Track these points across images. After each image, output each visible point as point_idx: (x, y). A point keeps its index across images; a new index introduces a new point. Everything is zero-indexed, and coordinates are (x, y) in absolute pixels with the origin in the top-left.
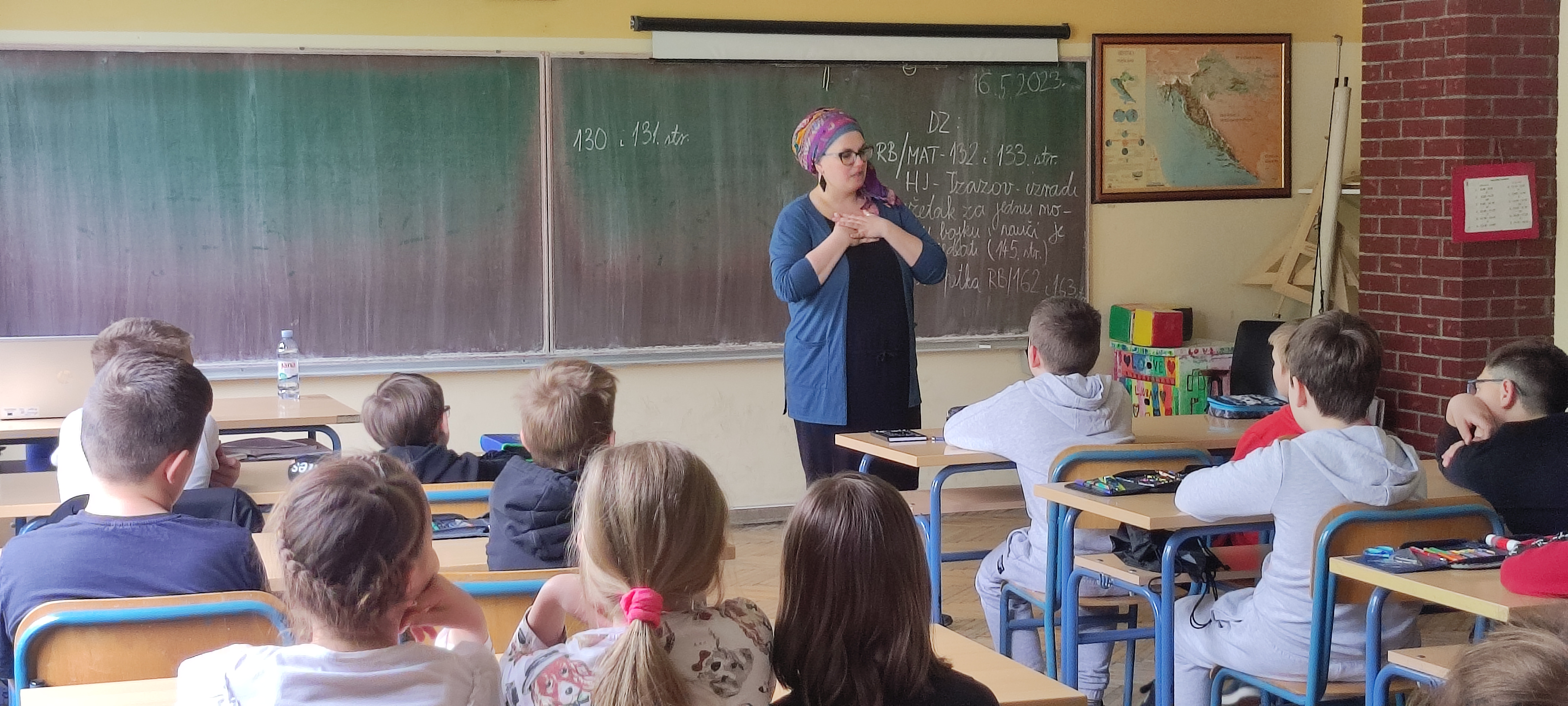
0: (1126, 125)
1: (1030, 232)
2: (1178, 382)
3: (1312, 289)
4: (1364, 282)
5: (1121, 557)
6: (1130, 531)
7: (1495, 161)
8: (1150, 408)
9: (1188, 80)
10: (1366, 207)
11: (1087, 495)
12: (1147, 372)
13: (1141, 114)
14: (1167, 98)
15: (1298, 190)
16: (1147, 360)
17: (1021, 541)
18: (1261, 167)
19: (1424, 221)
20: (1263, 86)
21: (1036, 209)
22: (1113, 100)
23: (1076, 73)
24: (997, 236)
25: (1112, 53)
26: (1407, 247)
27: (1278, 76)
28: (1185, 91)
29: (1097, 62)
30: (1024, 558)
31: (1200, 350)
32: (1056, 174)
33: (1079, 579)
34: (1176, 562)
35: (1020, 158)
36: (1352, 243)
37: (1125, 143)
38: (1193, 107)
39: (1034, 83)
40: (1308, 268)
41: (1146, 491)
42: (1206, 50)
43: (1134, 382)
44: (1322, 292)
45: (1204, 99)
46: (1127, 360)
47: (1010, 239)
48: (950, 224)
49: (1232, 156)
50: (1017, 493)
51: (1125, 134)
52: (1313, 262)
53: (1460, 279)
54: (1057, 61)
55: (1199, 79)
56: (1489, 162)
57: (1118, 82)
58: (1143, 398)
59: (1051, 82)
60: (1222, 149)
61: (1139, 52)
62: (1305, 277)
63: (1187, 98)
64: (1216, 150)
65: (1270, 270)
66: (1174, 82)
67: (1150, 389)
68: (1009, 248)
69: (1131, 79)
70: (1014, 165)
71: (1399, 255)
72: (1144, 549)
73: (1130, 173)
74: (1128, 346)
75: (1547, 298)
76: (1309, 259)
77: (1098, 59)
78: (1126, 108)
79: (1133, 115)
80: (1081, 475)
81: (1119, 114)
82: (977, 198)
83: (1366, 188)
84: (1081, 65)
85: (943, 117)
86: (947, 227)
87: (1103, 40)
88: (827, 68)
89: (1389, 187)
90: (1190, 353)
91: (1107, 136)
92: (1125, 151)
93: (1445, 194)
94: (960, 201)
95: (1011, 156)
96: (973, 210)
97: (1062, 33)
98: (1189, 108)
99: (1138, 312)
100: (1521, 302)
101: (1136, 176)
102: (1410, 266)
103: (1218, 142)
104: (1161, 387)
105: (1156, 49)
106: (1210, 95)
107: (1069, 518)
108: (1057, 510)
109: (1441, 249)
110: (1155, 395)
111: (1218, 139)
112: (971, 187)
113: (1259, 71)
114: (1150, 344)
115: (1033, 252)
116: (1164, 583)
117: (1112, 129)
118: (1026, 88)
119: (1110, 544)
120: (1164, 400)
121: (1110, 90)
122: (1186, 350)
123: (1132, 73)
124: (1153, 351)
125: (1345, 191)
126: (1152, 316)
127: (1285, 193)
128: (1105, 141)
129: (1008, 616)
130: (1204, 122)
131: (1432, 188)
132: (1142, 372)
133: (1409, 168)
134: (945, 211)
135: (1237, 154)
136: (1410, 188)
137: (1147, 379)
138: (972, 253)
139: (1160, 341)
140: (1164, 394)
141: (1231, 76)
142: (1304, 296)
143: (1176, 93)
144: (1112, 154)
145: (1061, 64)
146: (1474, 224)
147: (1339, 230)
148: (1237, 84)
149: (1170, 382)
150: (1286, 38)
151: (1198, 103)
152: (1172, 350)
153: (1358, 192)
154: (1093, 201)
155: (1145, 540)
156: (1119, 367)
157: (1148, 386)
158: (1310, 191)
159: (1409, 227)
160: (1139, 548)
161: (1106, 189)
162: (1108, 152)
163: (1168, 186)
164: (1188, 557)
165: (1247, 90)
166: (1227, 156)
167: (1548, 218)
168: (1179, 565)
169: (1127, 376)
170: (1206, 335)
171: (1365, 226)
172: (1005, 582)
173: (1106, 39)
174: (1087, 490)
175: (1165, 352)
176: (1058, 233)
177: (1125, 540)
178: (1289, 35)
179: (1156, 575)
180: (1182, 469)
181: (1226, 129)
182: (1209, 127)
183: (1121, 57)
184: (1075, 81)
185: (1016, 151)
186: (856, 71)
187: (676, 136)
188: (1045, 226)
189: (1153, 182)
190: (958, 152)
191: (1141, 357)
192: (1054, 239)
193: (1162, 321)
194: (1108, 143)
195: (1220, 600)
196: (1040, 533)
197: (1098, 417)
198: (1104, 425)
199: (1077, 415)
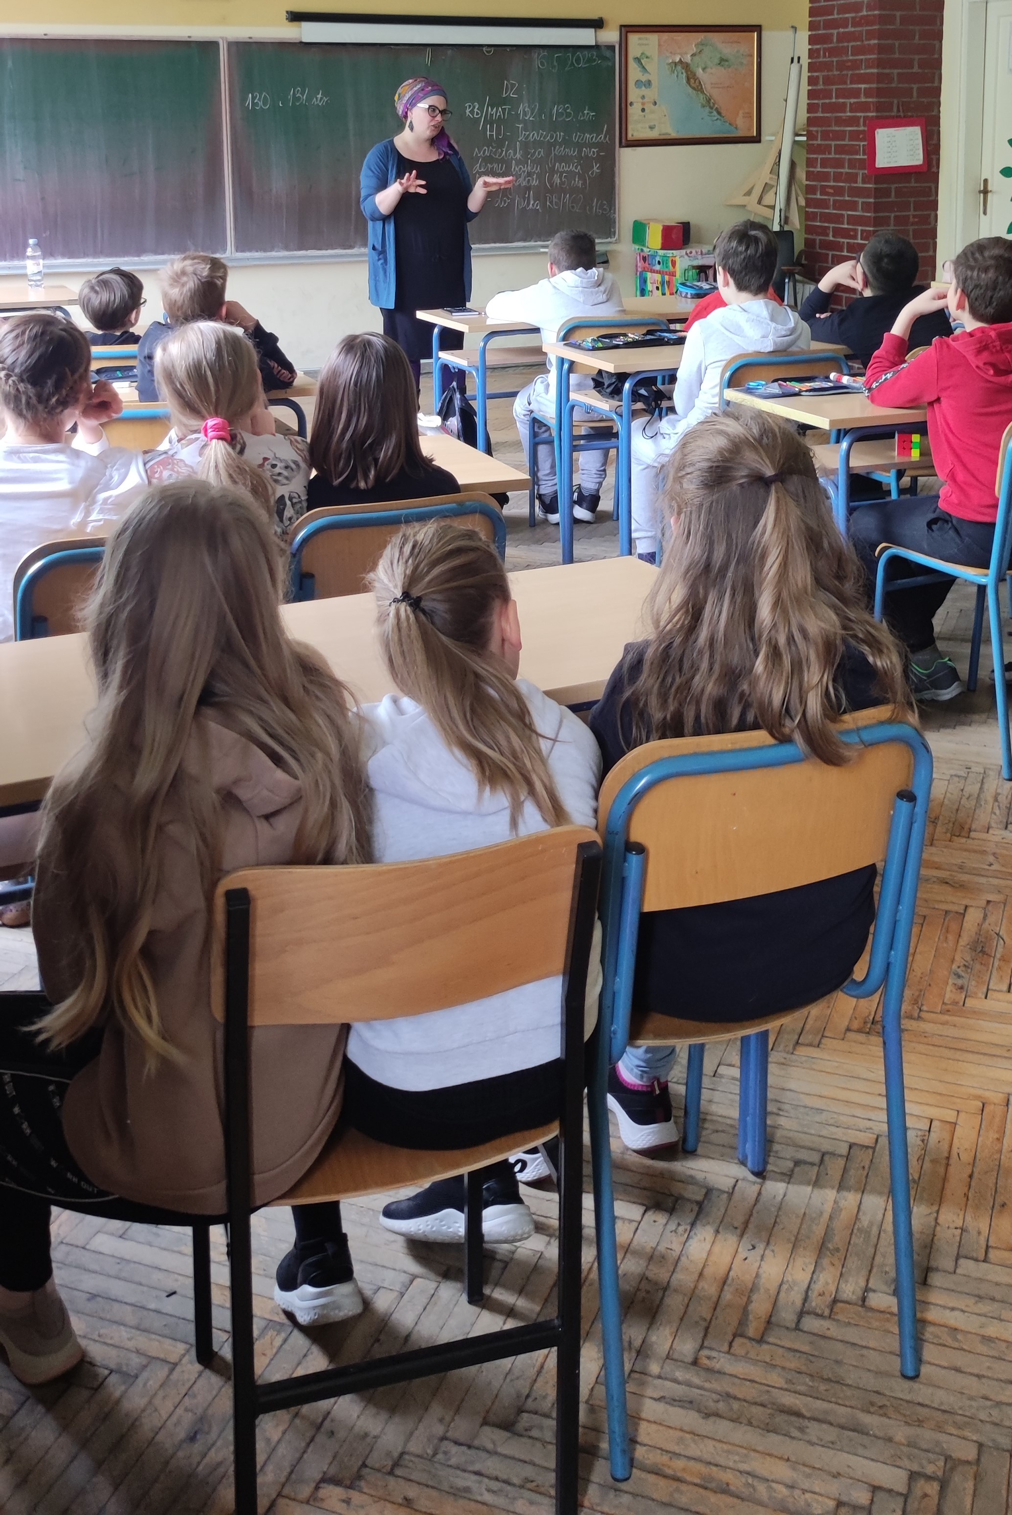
0: (644, 91)
1: (576, 168)
2: (678, 274)
3: (773, 207)
4: (809, 202)
5: (599, 392)
6: (604, 374)
7: (897, 117)
8: (660, 292)
9: (688, 59)
10: (810, 149)
11: (578, 350)
12: (658, 267)
13: (655, 83)
14: (672, 71)
15: (765, 137)
16: (658, 259)
17: (542, 382)
18: (740, 121)
19: (849, 159)
20: (742, 63)
21: (580, 152)
22: (634, 73)
23: (608, 54)
24: (552, 171)
25: (633, 38)
26: (838, 177)
27: (752, 56)
28: (686, 66)
29: (623, 45)
30: (543, 395)
31: (694, 252)
32: (594, 126)
34: (632, 394)
35: (568, 115)
36: (801, 174)
37: (643, 104)
38: (691, 77)
39: (578, 61)
40: (771, 193)
41: (617, 347)
42: (701, 36)
43: (649, 275)
44: (780, 210)
45: (699, 72)
46: (644, 259)
47: (562, 173)
48: (518, 162)
49: (719, 113)
50: (538, 351)
51: (643, 97)
52: (774, 189)
53: (872, 200)
54: (594, 44)
55: (696, 58)
56: (893, 117)
57: (638, 60)
58: (655, 286)
59: (590, 60)
60: (711, 108)
61: (653, 38)
62: (768, 199)
63: (686, 72)
64: (707, 109)
65: (745, 195)
66: (677, 60)
67: (660, 279)
68: (561, 179)
69: (647, 57)
70: (564, 120)
71: (832, 184)
72: (613, 387)
73: (647, 125)
74: (645, 249)
75: (933, 213)
76: (772, 186)
77: (624, 43)
78: (644, 78)
79: (649, 84)
80: (577, 338)
81: (638, 83)
82: (538, 144)
83: (810, 136)
84: (611, 48)
85: (513, 85)
86: (517, 165)
87: (627, 29)
88: (431, 51)
89: (826, 136)
90: (687, 254)
91: (630, 99)
92: (643, 110)
93: (861, 140)
94: (526, 145)
95: (562, 114)
96: (535, 152)
97: (597, 24)
98: (688, 79)
99: (652, 225)
100: (914, 216)
101: (651, 128)
102: (839, 191)
103: (709, 102)
104: (667, 278)
105: (665, 36)
106: (704, 69)
107: (566, 366)
108: (562, 361)
109: (860, 179)
110: (663, 283)
111: (709, 101)
112: (534, 136)
113: (738, 52)
114: (660, 247)
115: (578, 182)
116: (624, 410)
117: (634, 94)
118: (572, 64)
119: (592, 383)
120: (668, 287)
121: (632, 65)
122: (683, 252)
123: (648, 54)
124: (661, 252)
125: (797, 138)
126: (661, 228)
127: (757, 140)
128: (629, 102)
129: (534, 435)
130: (699, 88)
131: (854, 136)
132: (654, 268)
133: (839, 121)
134: (515, 153)
135: (724, 113)
136: (839, 136)
137: (657, 272)
138: (535, 183)
139: (666, 245)
140: (669, 283)
141: (719, 56)
142: (767, 212)
143: (679, 68)
144: (634, 112)
145: (597, 47)
146: (883, 161)
147: (793, 165)
148: (722, 61)
149: (673, 274)
150: (758, 28)
151: (695, 75)
152: (674, 252)
153: (804, 138)
154: (621, 146)
155: (614, 380)
156: (639, 264)
157: (658, 277)
158: (773, 138)
159: (839, 163)
160: (609, 386)
161: (630, 137)
162: (631, 110)
163: (674, 135)
164: (643, 392)
165: (729, 66)
166: (715, 113)
167: (934, 157)
168: (635, 396)
169: (645, 270)
170: (700, 242)
171: (810, 163)
172: (532, 412)
173: (628, 29)
174: (579, 347)
175: (670, 253)
176: (595, 168)
177: (600, 380)
178: (760, 26)
179: (620, 403)
180: (645, 331)
181: (715, 93)
182: (703, 92)
183: (640, 42)
184: (605, 58)
185: (565, 109)
186: (449, 52)
187: (319, 99)
188: (587, 164)
189: (664, 131)
190: (524, 110)
191: (654, 257)
192: (592, 174)
193: (667, 231)
194: (631, 104)
195: (664, 420)
196: (552, 377)
197: (597, 292)
198: (603, 297)
199: (582, 292)
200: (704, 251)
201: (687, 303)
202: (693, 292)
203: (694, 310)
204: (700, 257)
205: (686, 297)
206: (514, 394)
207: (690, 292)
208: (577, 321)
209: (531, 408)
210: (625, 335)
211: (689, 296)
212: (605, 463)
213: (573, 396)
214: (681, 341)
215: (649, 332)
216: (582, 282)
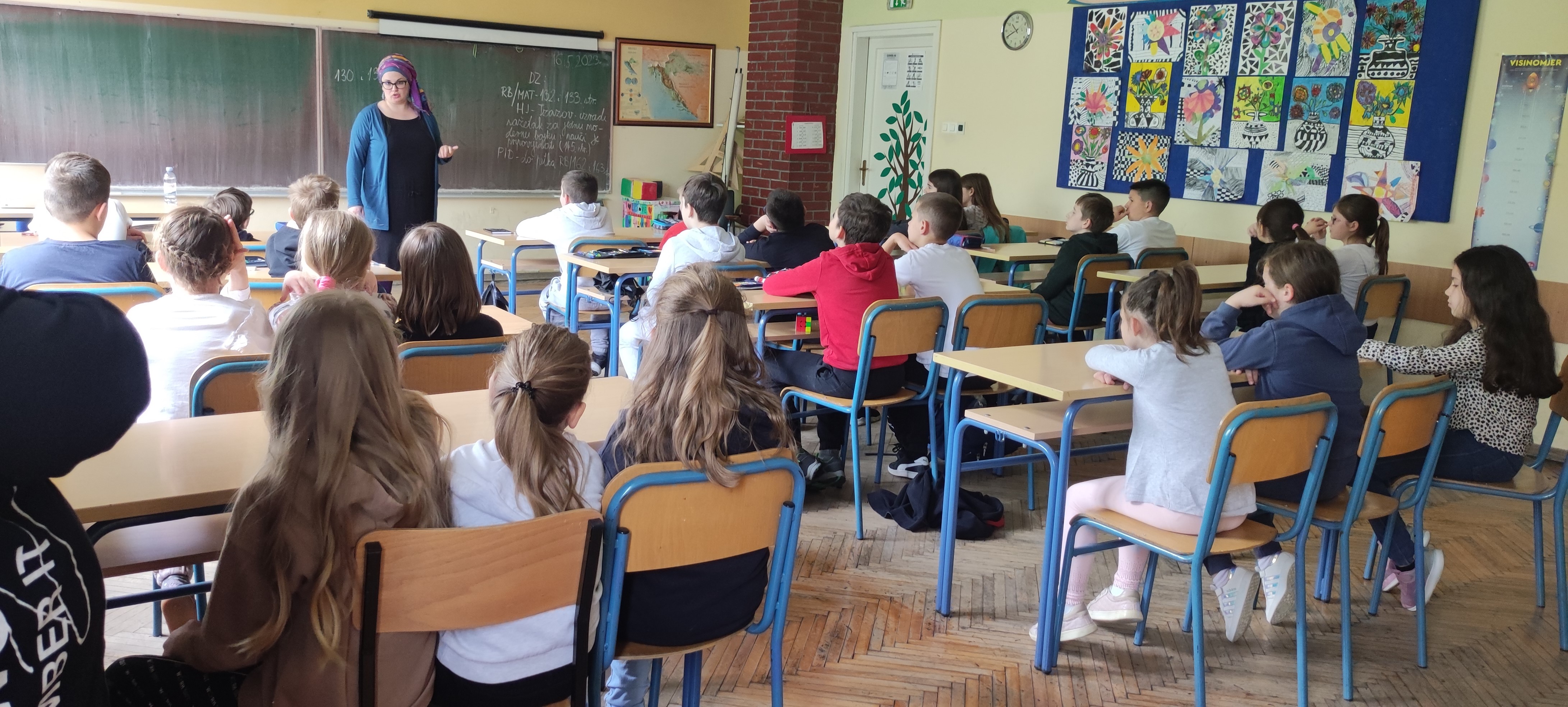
0: (632, 86)
1: (582, 138)
2: (653, 216)
4: (745, 172)
5: (598, 288)
6: (602, 275)
7: (807, 114)
8: (640, 226)
9: (663, 65)
10: (747, 134)
11: (584, 259)
12: (639, 212)
13: (639, 81)
14: (652, 73)
15: (716, 125)
16: (639, 206)
17: (557, 282)
18: (699, 112)
19: (773, 142)
20: (701, 71)
21: (585, 127)
22: (625, 73)
23: (606, 57)
24: (564, 140)
25: (625, 48)
26: (765, 155)
27: (708, 66)
28: (662, 70)
29: (617, 52)
30: (557, 291)
31: (665, 202)
32: (596, 109)
34: (621, 290)
35: (577, 100)
36: (740, 152)
37: (631, 95)
38: (665, 79)
39: (585, 61)
40: (719, 164)
41: (611, 257)
42: (673, 50)
43: (632, 216)
45: (671, 75)
46: (629, 206)
47: (571, 141)
48: (540, 132)
49: (685, 105)
51: (631, 90)
52: (722, 161)
53: (788, 172)
54: (596, 50)
55: (670, 65)
56: (803, 114)
57: (628, 63)
58: (637, 225)
59: (594, 61)
60: (679, 101)
61: (639, 48)
63: (662, 74)
64: (677, 102)
66: (656, 65)
67: (640, 219)
68: (570, 146)
69: (634, 62)
70: (573, 103)
71: (761, 159)
72: (607, 284)
73: (633, 111)
74: (630, 199)
75: (829, 183)
76: (721, 159)
77: (618, 50)
78: (632, 77)
79: (635, 81)
80: (582, 251)
81: (628, 80)
82: (555, 119)
83: (747, 124)
84: (610, 53)
85: (537, 76)
87: (620, 41)
88: (475, 44)
89: (758, 125)
90: (660, 204)
91: (622, 91)
92: (631, 100)
93: (783, 129)
94: (545, 120)
95: (572, 98)
96: (551, 125)
97: (599, 35)
98: (663, 80)
99: (635, 182)
100: (817, 184)
101: (636, 113)
102: (766, 165)
104: (645, 218)
105: (648, 47)
106: (674, 73)
108: (571, 266)
109: (780, 156)
110: (642, 221)
111: (677, 96)
112: (551, 113)
113: (699, 62)
114: (641, 198)
115: (583, 149)
117: (624, 87)
118: (580, 63)
119: (593, 282)
120: (646, 224)
121: (624, 67)
122: (657, 202)
123: (635, 59)
124: (642, 202)
125: (739, 126)
126: (642, 184)
127: (710, 126)
128: (621, 93)
129: (549, 318)
130: (671, 87)
131: (778, 126)
132: (636, 212)
133: (767, 116)
134: (538, 125)
135: (688, 105)
136: (767, 125)
137: (638, 215)
138: (551, 147)
139: (645, 197)
141: (685, 64)
143: (657, 71)
144: (624, 101)
145: (598, 52)
146: (796, 145)
147: (735, 145)
148: (688, 68)
149: (649, 216)
150: (713, 47)
151: (668, 77)
152: (650, 202)
153: (743, 126)
154: (614, 124)
155: (609, 280)
156: (626, 209)
158: (722, 125)
159: (766, 145)
160: (605, 283)
161: (621, 118)
162: (622, 99)
163: (652, 119)
164: (628, 288)
165: (692, 72)
166: (682, 105)
167: (831, 144)
168: (623, 292)
169: (629, 212)
170: (669, 195)
171: (747, 144)
172: (549, 304)
173: (622, 41)
174: (584, 256)
175: (647, 202)
176: (595, 139)
178: (715, 45)
179: (612, 296)
180: (631, 248)
181: (682, 91)
182: (673, 89)
183: (630, 50)
184: (604, 61)
185: (574, 95)
186: (490, 49)
188: (589, 135)
189: (645, 116)
190: (544, 94)
191: (636, 204)
192: (593, 143)
193: (646, 187)
194: (622, 95)
196: (564, 279)
197: (595, 221)
198: (598, 225)
199: (584, 219)
200: (672, 202)
202: (665, 225)
203: (665, 236)
204: (669, 206)
209: (549, 301)
211: (661, 228)
214: (656, 255)
215: (633, 249)
216: (584, 213)
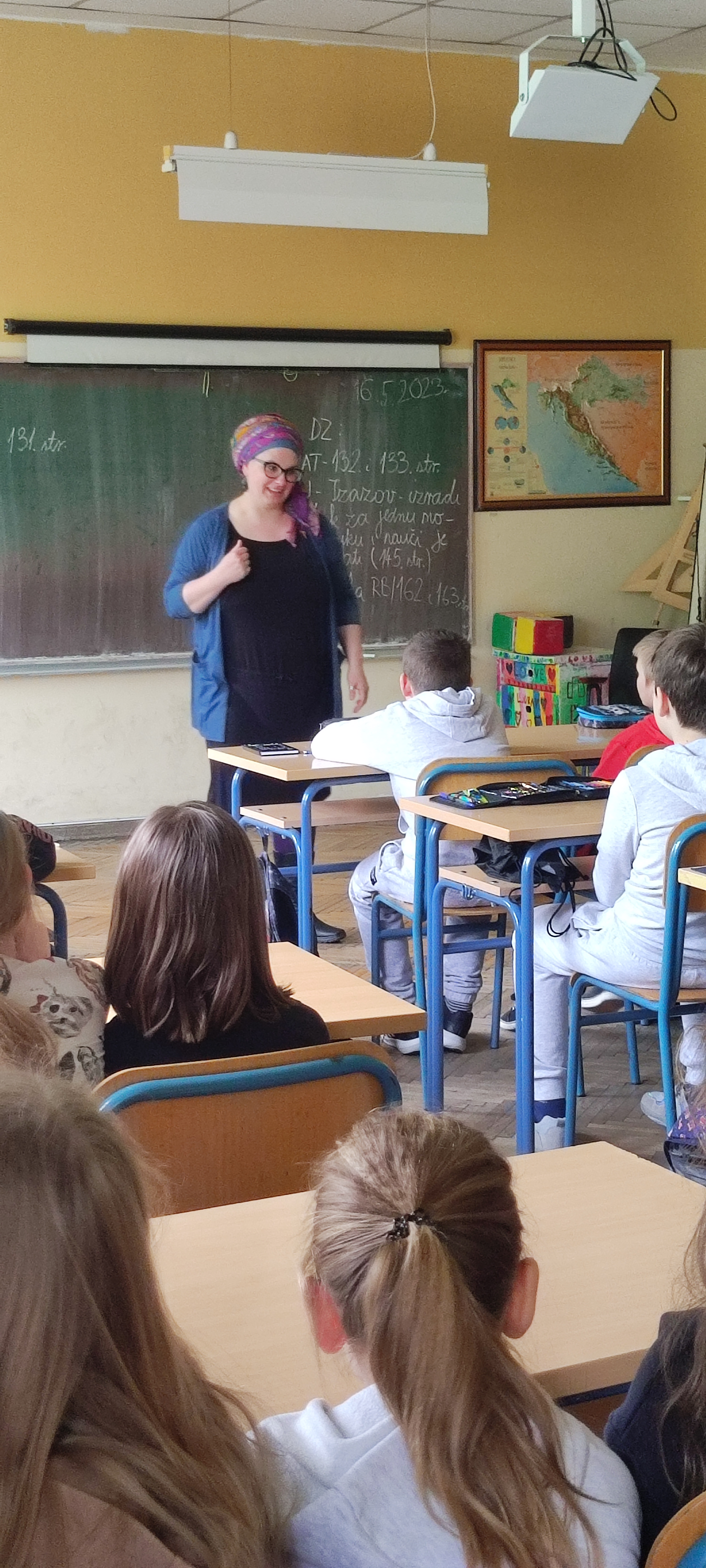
0: (508, 432)
1: (413, 540)
2: (558, 689)
3: (689, 595)
5: (483, 868)
6: (491, 843)
8: (531, 716)
9: (569, 387)
11: (452, 808)
12: (528, 680)
13: (522, 422)
14: (548, 405)
15: (677, 497)
16: (528, 668)
17: (393, 852)
18: (641, 475)
20: (643, 394)
21: (419, 518)
22: (494, 408)
23: (458, 380)
24: (380, 544)
25: (493, 359)
27: (658, 383)
28: (566, 398)
29: (479, 366)
30: (393, 868)
31: (580, 657)
32: (438, 482)
33: (443, 890)
34: (535, 873)
35: (402, 466)
37: (507, 450)
38: (573, 414)
39: (416, 391)
40: (686, 576)
41: (509, 803)
42: (586, 356)
43: (516, 690)
44: (700, 599)
45: (585, 406)
46: (509, 668)
47: (393, 547)
49: (613, 464)
51: (507, 441)
52: (691, 569)
54: (438, 367)
55: (581, 386)
57: (499, 389)
58: (525, 705)
59: (433, 389)
60: (601, 456)
61: (520, 358)
62: (682, 583)
63: (568, 405)
64: (596, 458)
65: (649, 578)
66: (555, 389)
67: (532, 696)
68: (392, 557)
69: (512, 385)
70: (396, 473)
72: (505, 861)
73: (512, 480)
74: (511, 654)
76: (687, 566)
77: (480, 365)
78: (507, 415)
79: (514, 422)
80: (446, 788)
81: (500, 422)
82: (360, 507)
84: (463, 372)
85: (325, 424)
87: (484, 346)
88: (207, 373)
90: (570, 661)
91: (489, 444)
92: (507, 459)
94: (342, 509)
95: (394, 464)
96: (355, 518)
97: (443, 338)
98: (569, 416)
99: (520, 620)
101: (518, 484)
103: (599, 449)
104: (542, 694)
105: (537, 355)
106: (591, 402)
107: (433, 830)
108: (424, 822)
110: (536, 701)
111: (598, 446)
112: (354, 495)
113: (638, 378)
114: (531, 651)
115: (416, 561)
116: (523, 893)
117: (494, 436)
118: (408, 395)
119: (472, 856)
120: (544, 708)
121: (491, 395)
122: (566, 658)
123: (513, 380)
124: (534, 659)
126: (532, 624)
127: (664, 500)
128: (487, 448)
129: (379, 926)
130: (584, 429)
132: (524, 680)
135: (618, 462)
137: (528, 686)
139: (541, 648)
140: (545, 701)
141: (611, 383)
142: (681, 602)
143: (556, 400)
144: (494, 462)
145: (442, 371)
148: (617, 391)
149: (551, 689)
150: (665, 345)
151: (579, 410)
152: (553, 658)
154: (476, 509)
155: (506, 852)
156: (502, 675)
157: (529, 693)
158: (688, 498)
160: (500, 860)
161: (488, 497)
162: (489, 459)
163: (550, 494)
164: (548, 868)
165: (626, 398)
166: (607, 464)
168: (539, 876)
169: (509, 683)
170: (585, 643)
172: (376, 893)
173: (486, 346)
174: (451, 802)
175: (546, 659)
176: (440, 541)
177: (487, 851)
178: (669, 342)
179: (517, 885)
180: (545, 780)
181: (608, 436)
182: (590, 434)
183: (503, 363)
184: (456, 388)
185: (398, 458)
186: (236, 378)
187: (53, 443)
188: (427, 534)
189: (535, 489)
190: (340, 459)
191: (523, 665)
192: (436, 548)
193: (541, 628)
194: (490, 450)
195: (580, 910)
196: (409, 844)
197: (473, 723)
198: (480, 731)
199: (452, 722)
201: (591, 735)
203: (609, 749)
204: (588, 665)
205: (590, 727)
206: (351, 867)
207: (596, 719)
208: (445, 763)
209: (376, 887)
210: (517, 785)
211: (592, 724)
212: (479, 967)
213: (444, 873)
215: (552, 781)
216: (451, 709)
